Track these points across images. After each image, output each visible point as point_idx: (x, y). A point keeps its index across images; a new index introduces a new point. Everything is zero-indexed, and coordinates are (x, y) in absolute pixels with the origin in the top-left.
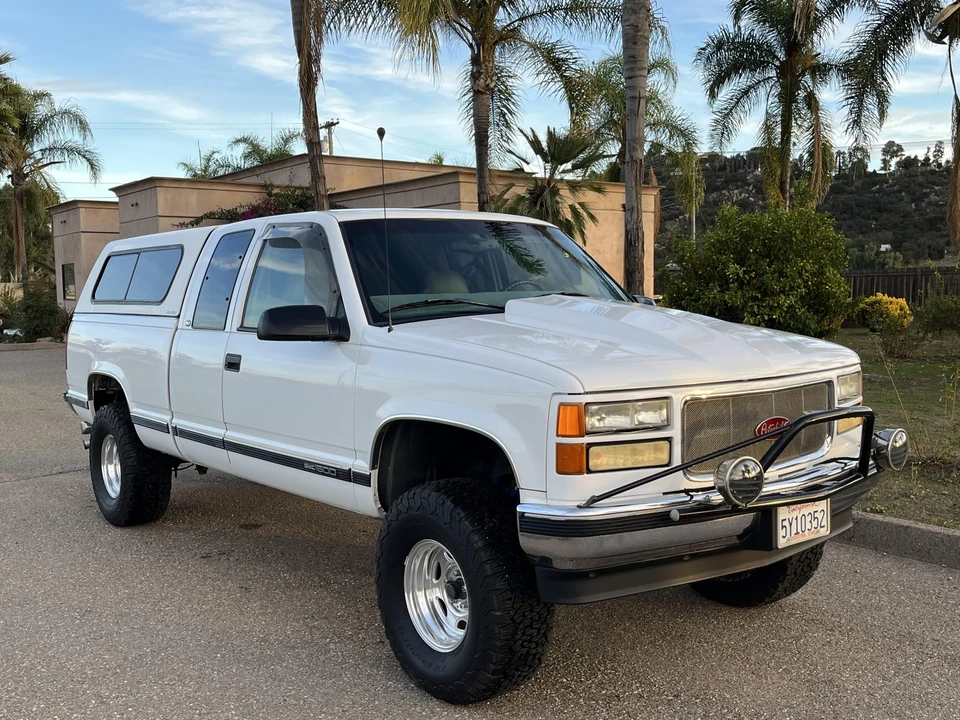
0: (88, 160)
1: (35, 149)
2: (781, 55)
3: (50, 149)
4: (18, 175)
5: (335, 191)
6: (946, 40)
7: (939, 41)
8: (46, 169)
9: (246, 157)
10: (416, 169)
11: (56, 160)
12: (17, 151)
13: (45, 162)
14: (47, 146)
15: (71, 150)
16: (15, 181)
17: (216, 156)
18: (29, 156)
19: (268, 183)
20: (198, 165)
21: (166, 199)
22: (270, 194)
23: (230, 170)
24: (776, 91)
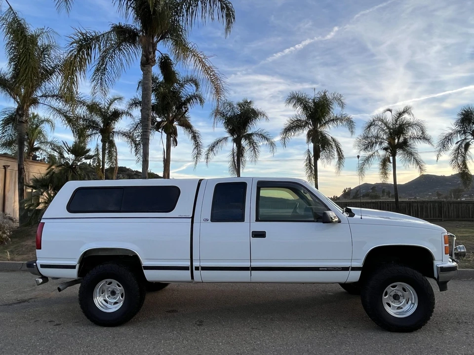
2: (102, 125)
6: (160, 130)
7: (157, 130)
24: (101, 137)
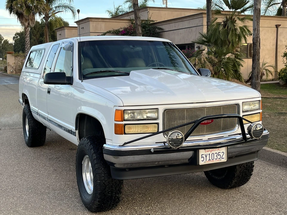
0: (72, 10)
1: (53, 7)
3: (59, 7)
4: (47, 17)
5: (157, 22)
8: (56, 14)
9: (130, 8)
10: (192, 11)
11: (60, 11)
12: (46, 8)
13: (56, 11)
14: (57, 5)
15: (66, 7)
16: (46, 19)
17: (120, 7)
18: (51, 9)
19: (132, 19)
20: (113, 11)
21: (93, 26)
22: (132, 23)
23: (124, 13)
